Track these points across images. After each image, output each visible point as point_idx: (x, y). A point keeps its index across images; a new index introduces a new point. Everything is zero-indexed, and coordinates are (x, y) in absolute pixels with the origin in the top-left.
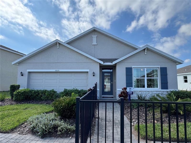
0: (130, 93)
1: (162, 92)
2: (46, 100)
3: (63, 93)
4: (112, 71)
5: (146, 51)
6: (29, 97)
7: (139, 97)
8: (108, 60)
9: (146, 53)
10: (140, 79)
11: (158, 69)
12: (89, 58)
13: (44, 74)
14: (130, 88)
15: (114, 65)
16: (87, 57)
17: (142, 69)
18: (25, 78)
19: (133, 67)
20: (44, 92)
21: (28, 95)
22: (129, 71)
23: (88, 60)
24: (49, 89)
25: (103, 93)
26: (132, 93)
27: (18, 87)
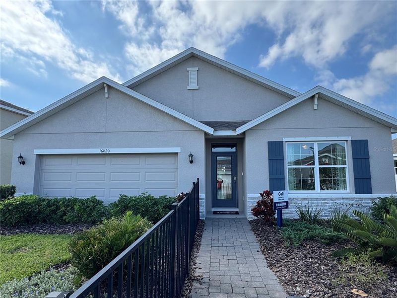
0: (280, 205)
1: (358, 200)
2: (75, 224)
3: (117, 205)
4: (235, 151)
5: (316, 101)
6: (35, 217)
7: (302, 214)
8: (226, 125)
9: (316, 107)
10: (302, 168)
11: (347, 143)
12: (179, 119)
13: (75, 159)
14: (281, 192)
15: (240, 137)
16: (175, 118)
17: (307, 145)
18: (30, 168)
19: (284, 140)
20: (71, 203)
21: (30, 210)
22: (276, 150)
23: (177, 126)
24: (84, 195)
25: (215, 201)
26: (285, 204)
27: (12, 191)
